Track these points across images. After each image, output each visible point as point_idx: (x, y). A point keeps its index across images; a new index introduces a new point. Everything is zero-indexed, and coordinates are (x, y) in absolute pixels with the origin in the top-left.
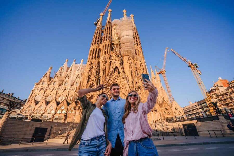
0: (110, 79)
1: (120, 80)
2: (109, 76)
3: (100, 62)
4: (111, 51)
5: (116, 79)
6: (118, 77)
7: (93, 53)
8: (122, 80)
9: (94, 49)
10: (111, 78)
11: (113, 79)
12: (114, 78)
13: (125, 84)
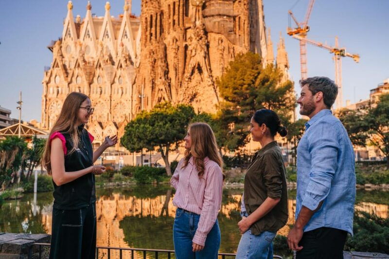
0: (188, 87)
1: (204, 88)
2: (186, 81)
3: (167, 46)
4: (185, 18)
5: (196, 86)
6: (201, 82)
7: (151, 27)
8: (207, 88)
9: (151, 17)
10: (190, 85)
11: (193, 86)
12: (195, 85)
13: (211, 95)
